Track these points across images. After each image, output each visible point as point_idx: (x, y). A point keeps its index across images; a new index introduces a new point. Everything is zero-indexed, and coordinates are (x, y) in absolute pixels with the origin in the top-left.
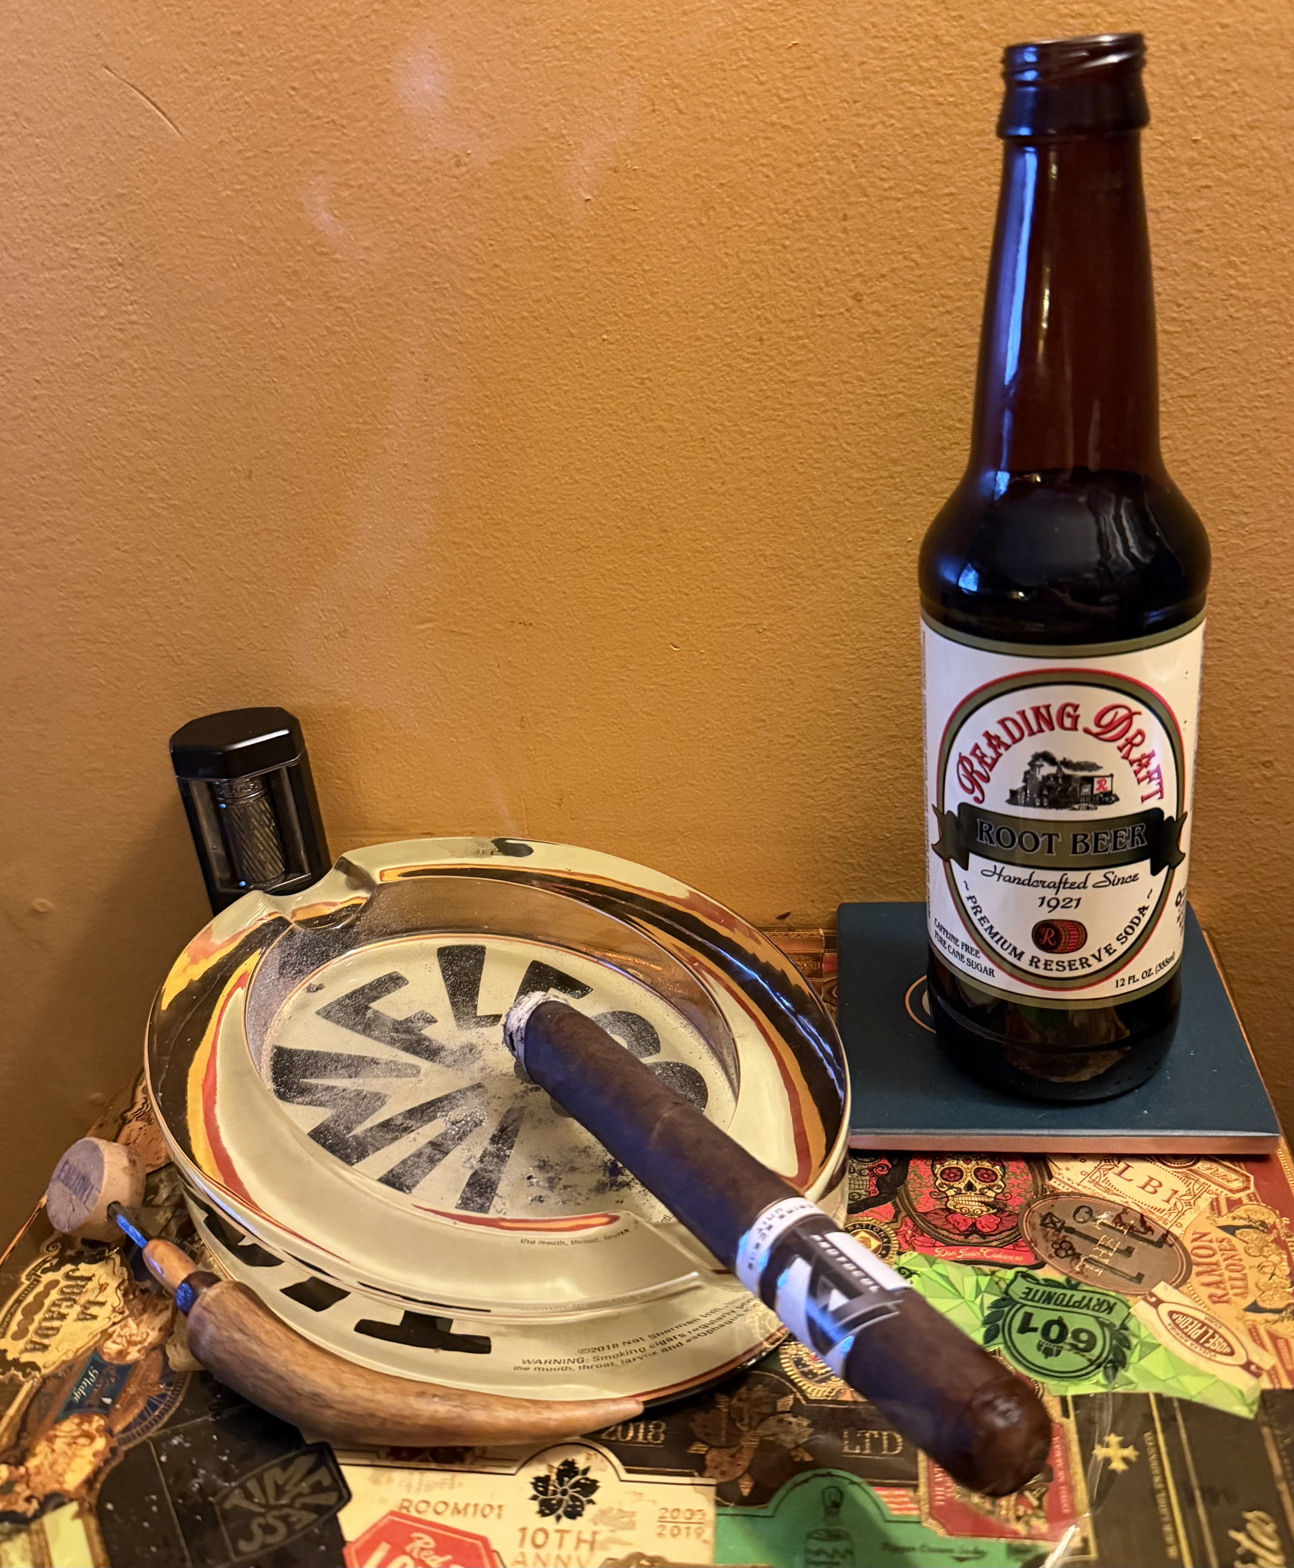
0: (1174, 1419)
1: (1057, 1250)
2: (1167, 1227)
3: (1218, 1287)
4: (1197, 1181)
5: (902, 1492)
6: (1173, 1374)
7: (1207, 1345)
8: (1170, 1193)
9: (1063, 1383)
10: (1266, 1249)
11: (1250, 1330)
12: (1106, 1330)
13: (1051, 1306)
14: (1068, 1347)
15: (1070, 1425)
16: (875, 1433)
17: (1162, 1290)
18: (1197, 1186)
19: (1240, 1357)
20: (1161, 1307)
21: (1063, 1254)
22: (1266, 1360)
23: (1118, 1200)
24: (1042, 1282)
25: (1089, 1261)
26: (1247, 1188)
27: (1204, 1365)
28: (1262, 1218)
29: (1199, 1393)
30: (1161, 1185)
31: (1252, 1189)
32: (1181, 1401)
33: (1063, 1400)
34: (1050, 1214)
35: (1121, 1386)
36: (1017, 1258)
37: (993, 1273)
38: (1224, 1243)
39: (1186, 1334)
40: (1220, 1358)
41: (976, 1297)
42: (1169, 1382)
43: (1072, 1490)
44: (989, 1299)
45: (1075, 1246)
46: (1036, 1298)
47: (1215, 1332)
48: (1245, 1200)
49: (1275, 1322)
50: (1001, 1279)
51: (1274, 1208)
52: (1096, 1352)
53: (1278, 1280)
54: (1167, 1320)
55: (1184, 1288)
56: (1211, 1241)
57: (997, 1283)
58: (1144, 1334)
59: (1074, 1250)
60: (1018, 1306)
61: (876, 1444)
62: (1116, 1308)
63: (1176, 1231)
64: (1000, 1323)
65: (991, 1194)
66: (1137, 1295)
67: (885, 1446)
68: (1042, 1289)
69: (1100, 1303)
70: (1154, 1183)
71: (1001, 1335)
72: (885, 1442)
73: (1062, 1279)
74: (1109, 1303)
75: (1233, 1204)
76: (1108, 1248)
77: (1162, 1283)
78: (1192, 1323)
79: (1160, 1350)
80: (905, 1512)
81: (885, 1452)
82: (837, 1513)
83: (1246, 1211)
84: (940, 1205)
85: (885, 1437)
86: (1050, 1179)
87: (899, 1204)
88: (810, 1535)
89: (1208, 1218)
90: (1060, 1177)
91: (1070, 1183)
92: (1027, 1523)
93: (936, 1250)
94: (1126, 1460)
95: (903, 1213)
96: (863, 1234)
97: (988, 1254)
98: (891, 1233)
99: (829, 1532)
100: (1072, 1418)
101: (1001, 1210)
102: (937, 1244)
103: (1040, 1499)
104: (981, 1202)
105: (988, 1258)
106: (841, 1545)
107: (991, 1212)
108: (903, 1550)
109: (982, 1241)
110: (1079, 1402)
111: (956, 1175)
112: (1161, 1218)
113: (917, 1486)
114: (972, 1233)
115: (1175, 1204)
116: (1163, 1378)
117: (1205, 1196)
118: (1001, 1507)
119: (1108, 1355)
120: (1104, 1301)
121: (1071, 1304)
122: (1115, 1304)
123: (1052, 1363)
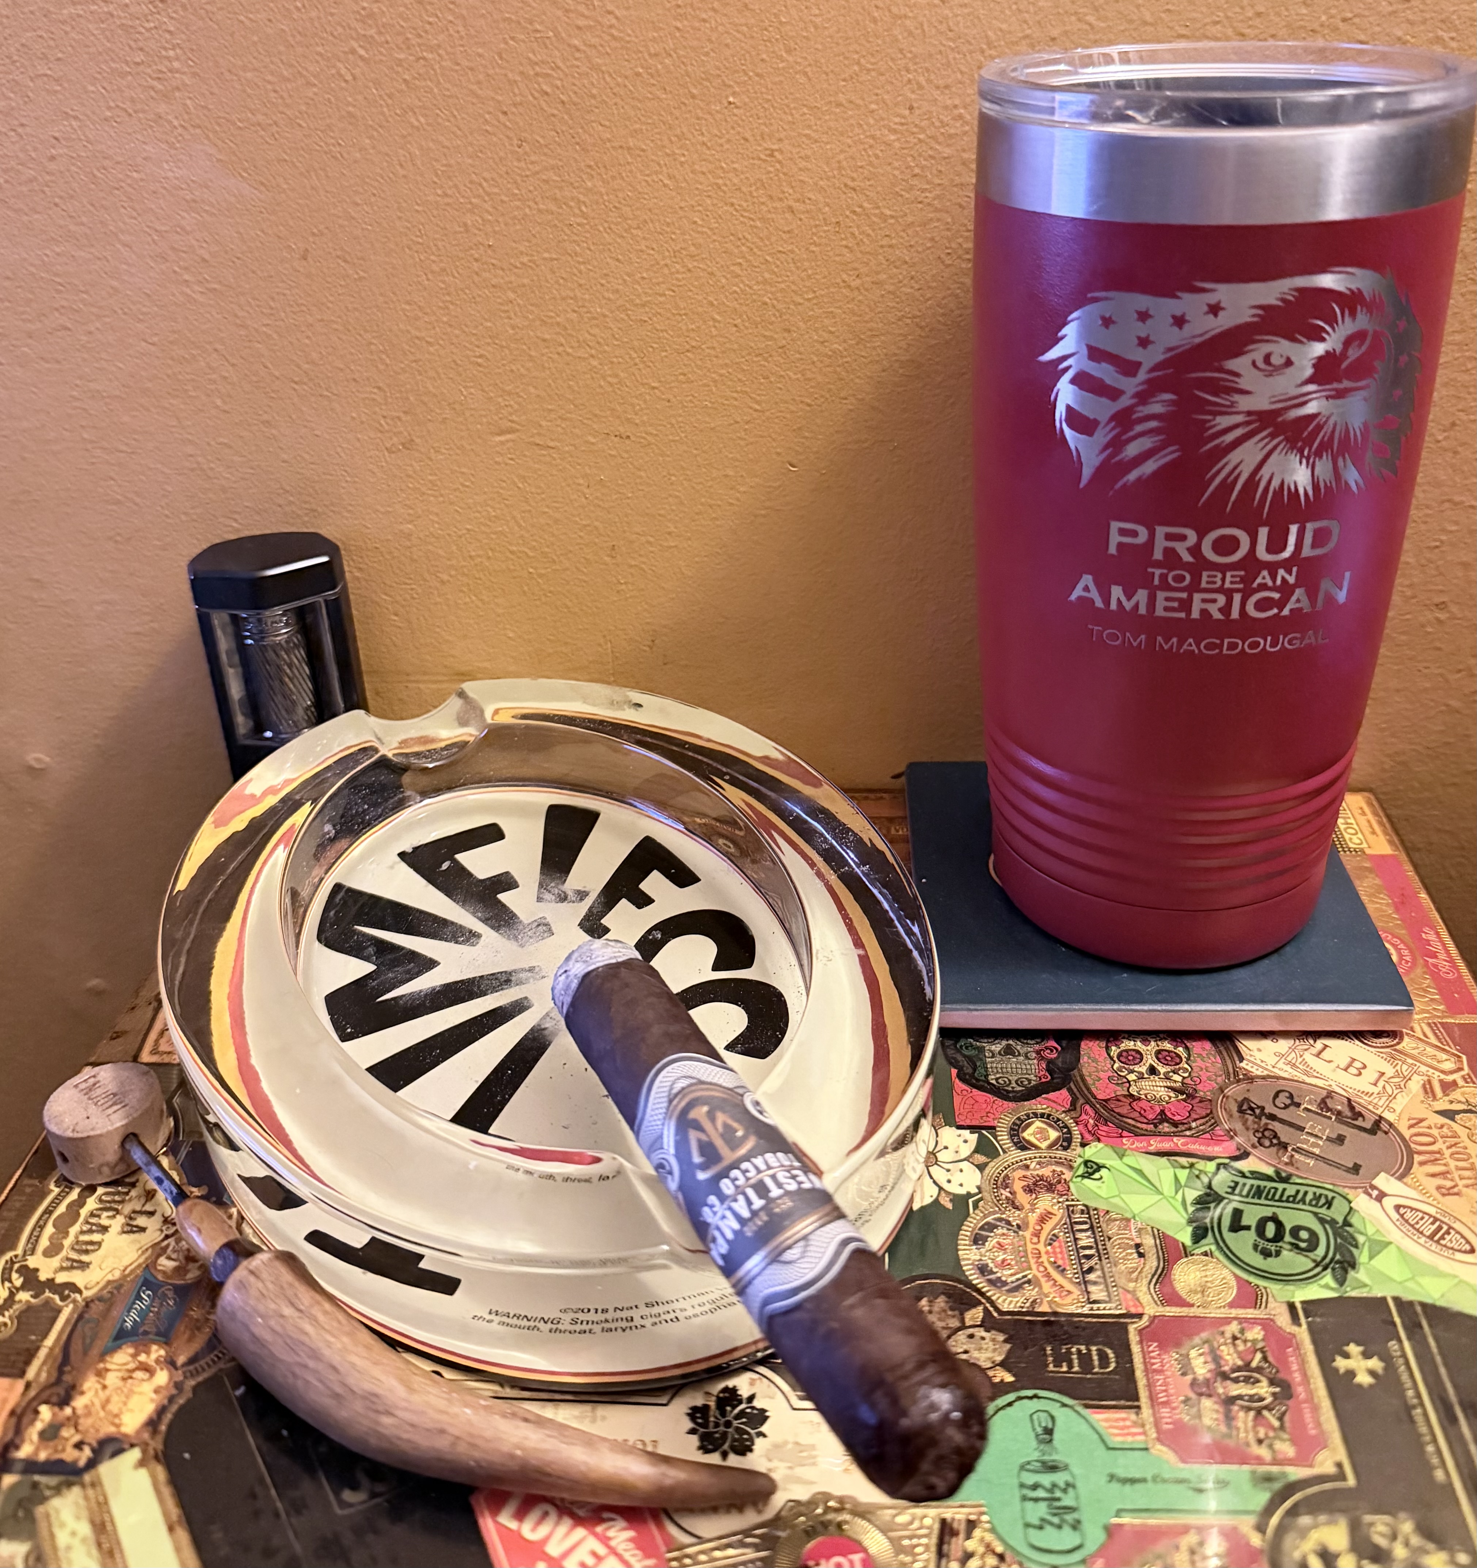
0: (1419, 1326)
1: (1259, 1138)
2: (1378, 1112)
3: (1445, 1178)
4: (1404, 1062)
5: (1122, 1414)
6: (1410, 1276)
7: (1442, 1242)
8: (1376, 1075)
9: (1287, 1287)
12: (1327, 1226)
13: (1263, 1201)
14: (1288, 1247)
15: (1303, 1333)
16: (1083, 1348)
17: (1383, 1182)
18: (1405, 1067)
20: (1385, 1200)
21: (1267, 1143)
23: (1320, 1083)
24: (1248, 1174)
25: (1297, 1150)
26: (1461, 1069)
27: (1444, 1265)
29: (1442, 1296)
30: (1365, 1067)
31: (1466, 1070)
32: (1423, 1305)
33: (1292, 1307)
34: (1246, 1100)
35: (1353, 1289)
36: (1217, 1149)
37: (1192, 1166)
38: (1445, 1130)
39: (1418, 1230)
40: (1459, 1256)
41: (1176, 1192)
42: (1407, 1284)
43: (1315, 1409)
44: (1192, 1194)
45: (1279, 1134)
46: (1245, 1193)
47: (1450, 1227)
48: (1461, 1082)
50: (1200, 1171)
52: (1320, 1251)
54: (1395, 1216)
55: (1408, 1180)
56: (1430, 1127)
57: (1198, 1177)
58: (1370, 1231)
59: (1279, 1138)
60: (1226, 1201)
61: (1086, 1360)
62: (1335, 1203)
63: (1389, 1116)
64: (1208, 1221)
65: (1179, 1079)
66: (1356, 1188)
67: (1096, 1363)
68: (1250, 1182)
69: (1317, 1198)
70: (1357, 1065)
71: (1210, 1234)
72: (1095, 1358)
73: (1270, 1171)
74: (1326, 1197)
75: (1448, 1087)
76: (1316, 1136)
77: (1383, 1174)
78: (1422, 1218)
79: (1392, 1248)
80: (1130, 1439)
81: (1096, 1370)
82: (1051, 1441)
83: (1463, 1094)
84: (1121, 1091)
85: (1094, 1353)
86: (1241, 1061)
87: (1075, 1090)
88: (1022, 1468)
89: (1422, 1102)
90: (1252, 1059)
91: (1263, 1065)
92: (1270, 1446)
93: (1124, 1140)
94: (1372, 1373)
95: (1081, 1101)
96: (1038, 1124)
97: (1183, 1144)
98: (1070, 1122)
99: (1044, 1463)
100: (1304, 1326)
101: (1191, 1096)
102: (1125, 1133)
103: (1281, 1419)
104: (1168, 1087)
105: (1184, 1149)
106: (1060, 1478)
107: (1180, 1097)
108: (1133, 1481)
109: (1174, 1129)
110: (1310, 1306)
111: (1134, 1058)
112: (1370, 1103)
113: (1138, 1407)
114: (1162, 1121)
115: (1384, 1087)
116: (1398, 1279)
117: (1415, 1077)
118: (1238, 1429)
119: (1334, 1254)
120: (1321, 1195)
121: (1284, 1198)
122: (1333, 1198)
123: (1271, 1264)
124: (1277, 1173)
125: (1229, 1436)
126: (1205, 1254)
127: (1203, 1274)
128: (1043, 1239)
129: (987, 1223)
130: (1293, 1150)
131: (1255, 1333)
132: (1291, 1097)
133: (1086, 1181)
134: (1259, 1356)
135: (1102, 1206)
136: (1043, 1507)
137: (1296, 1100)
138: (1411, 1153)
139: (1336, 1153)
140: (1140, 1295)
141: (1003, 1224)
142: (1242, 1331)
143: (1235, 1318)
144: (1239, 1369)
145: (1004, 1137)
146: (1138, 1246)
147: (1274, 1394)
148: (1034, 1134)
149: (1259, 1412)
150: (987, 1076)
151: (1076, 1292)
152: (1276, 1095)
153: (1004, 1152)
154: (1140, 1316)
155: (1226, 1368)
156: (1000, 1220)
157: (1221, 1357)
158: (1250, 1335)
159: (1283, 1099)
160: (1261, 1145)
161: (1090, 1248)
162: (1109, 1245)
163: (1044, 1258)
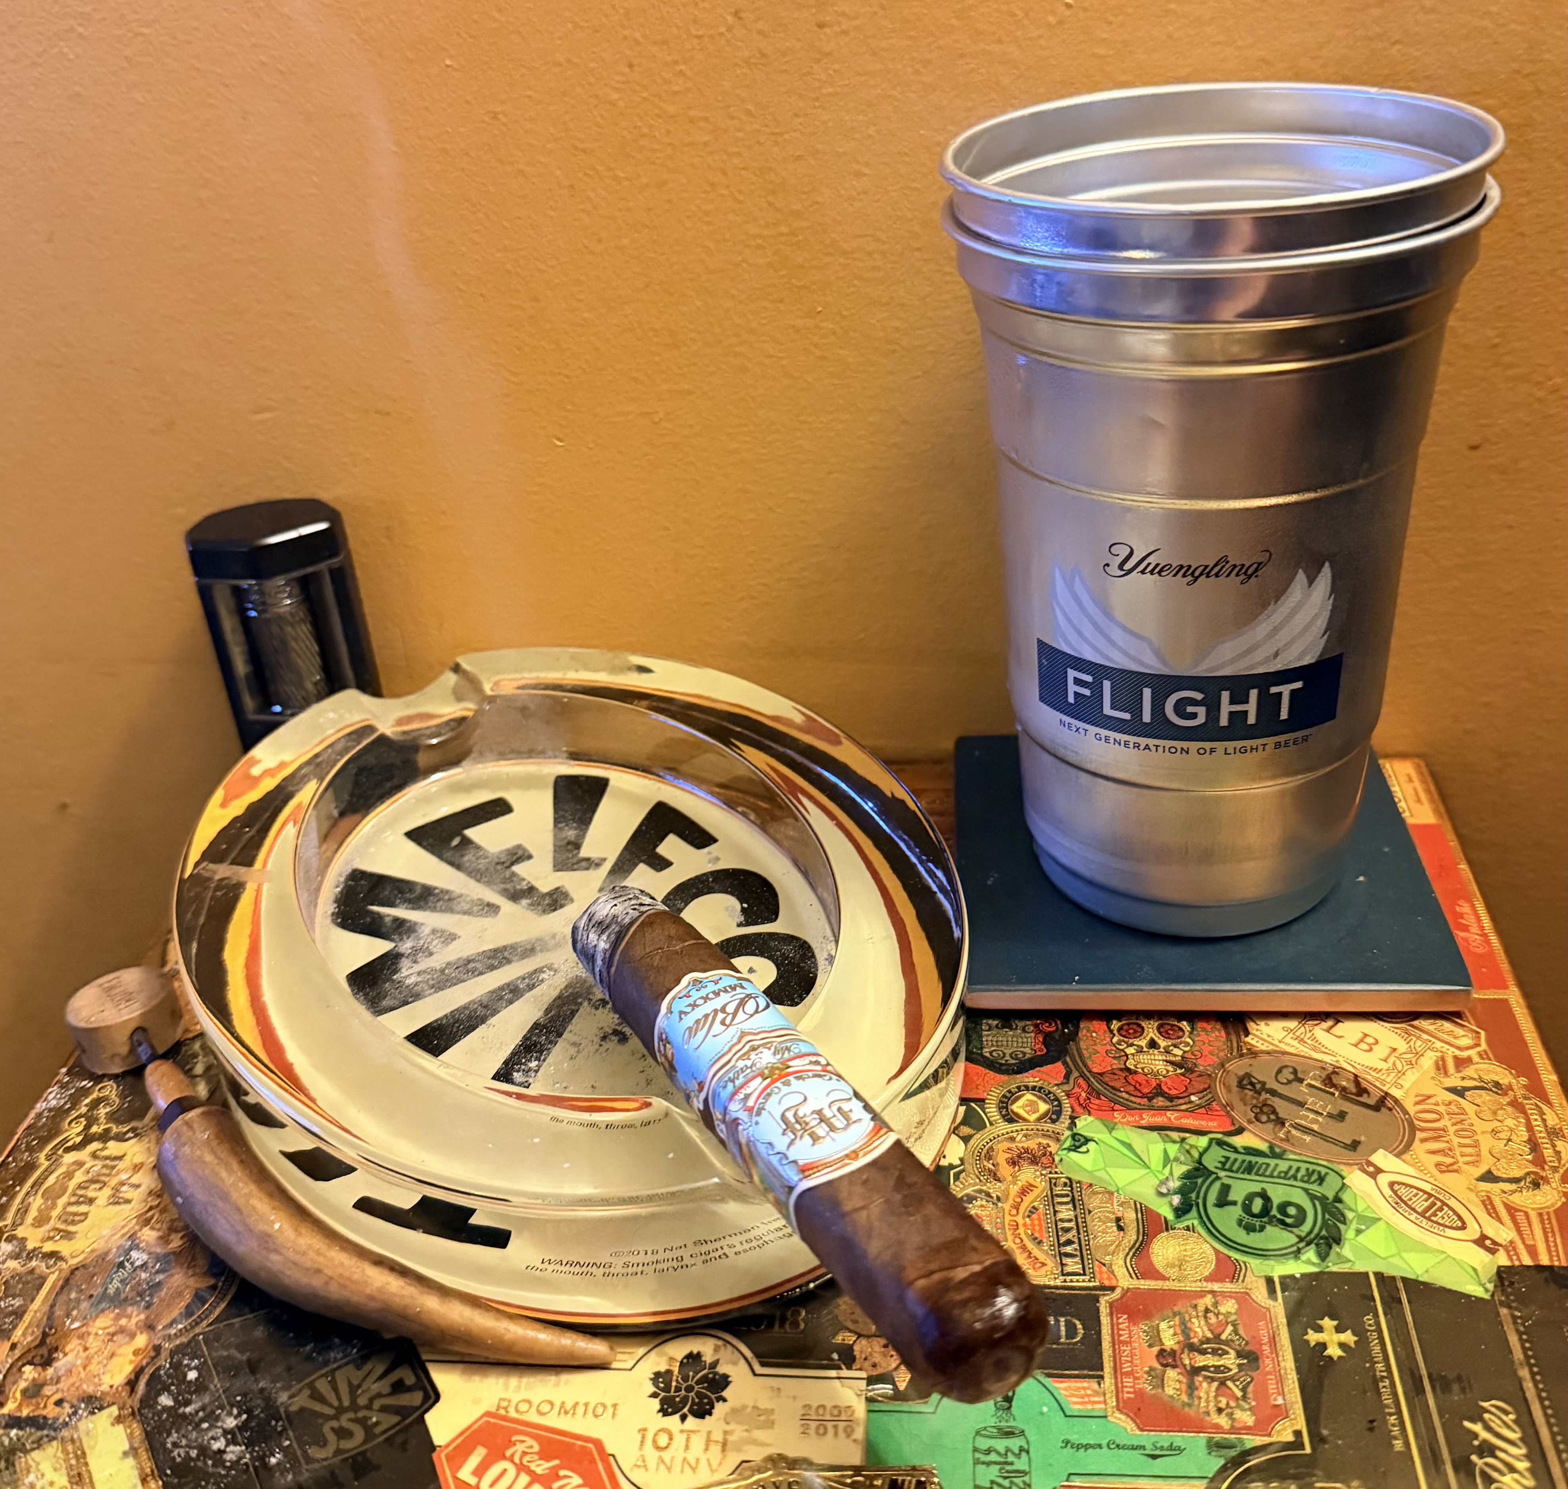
0: (1400, 1301)
1: (1257, 1114)
2: (1385, 1089)
3: (1447, 1155)
4: (1418, 1038)
5: (1085, 1384)
6: (1394, 1250)
7: (1435, 1218)
8: (1388, 1051)
9: (1267, 1262)
10: (1500, 1112)
11: (1483, 1202)
12: (1317, 1203)
13: (1252, 1176)
14: (1274, 1222)
15: (1278, 1306)
17: (1381, 1158)
18: (1419, 1043)
19: (1473, 1231)
20: (1381, 1177)
21: (1264, 1118)
22: (1503, 1233)
23: (1327, 1059)
24: (1241, 1149)
25: (1296, 1126)
26: (1479, 1045)
27: (1432, 1241)
28: (1496, 1078)
29: (1427, 1270)
30: (1377, 1042)
31: (1484, 1046)
32: (1406, 1280)
33: (1270, 1281)
34: (1248, 1075)
35: (1334, 1264)
36: (1210, 1124)
37: (1183, 1140)
38: (1452, 1107)
39: (1411, 1206)
40: (1450, 1232)
41: (1164, 1167)
42: (1390, 1260)
43: (1281, 1380)
44: (1180, 1170)
45: (1278, 1110)
46: (1235, 1168)
47: (1444, 1203)
48: (1476, 1059)
49: (1514, 1192)
50: (1192, 1146)
51: (1510, 1066)
52: (1307, 1226)
53: (1515, 1146)
54: (1388, 1192)
55: (1406, 1157)
56: (1437, 1104)
57: (1188, 1151)
58: (1362, 1207)
59: (1277, 1114)
60: (1214, 1176)
62: (1328, 1179)
63: (1396, 1093)
64: (1193, 1195)
65: (1178, 1051)
66: (1353, 1164)
67: (1064, 1333)
68: (1240, 1158)
69: (1310, 1174)
70: (1369, 1040)
71: (1194, 1208)
72: (1063, 1328)
73: (1263, 1147)
74: (1319, 1173)
75: (1461, 1063)
76: (1317, 1113)
77: (1381, 1151)
78: (1415, 1196)
79: (1381, 1224)
80: (1090, 1407)
81: (1062, 1340)
82: (1009, 1408)
83: (1476, 1070)
84: (1117, 1064)
85: (1062, 1324)
86: (1247, 1036)
87: (1070, 1063)
88: (978, 1433)
89: (1433, 1078)
90: (1258, 1033)
91: (1269, 1039)
92: (1230, 1415)
93: (1115, 1114)
94: (1342, 1345)
95: (1076, 1074)
96: (1029, 1096)
97: (1177, 1119)
98: (1062, 1095)
99: (999, 1429)
100: (1280, 1300)
101: (1191, 1071)
102: (1117, 1107)
103: (1244, 1390)
104: (1166, 1061)
105: (1176, 1123)
106: (1014, 1443)
107: (1179, 1071)
108: (1087, 1447)
109: (1168, 1104)
110: (1287, 1282)
111: (1135, 1032)
112: (1377, 1079)
113: (1102, 1377)
114: (1157, 1095)
115: (1394, 1064)
116: (1383, 1255)
117: (1429, 1054)
118: (1200, 1398)
119: (1321, 1230)
120: (1314, 1171)
121: (1276, 1174)
122: (1327, 1174)
123: (1253, 1240)
124: (1271, 1148)
125: (1189, 1405)
126: (1188, 1229)
127: (1183, 1248)
128: (1022, 1210)
129: (967, 1195)
130: (1292, 1126)
131: (1229, 1306)
132: (1295, 1072)
133: (1073, 1155)
134: (1230, 1328)
135: (1086, 1179)
136: (994, 1470)
137: (1300, 1075)
138: (1413, 1129)
139: (1336, 1130)
140: (1115, 1268)
141: (983, 1195)
142: (1216, 1304)
143: (1212, 1292)
144: (1208, 1341)
145: (992, 1110)
146: (1118, 1220)
147: (1239, 1365)
148: (1023, 1107)
149: (1223, 1383)
150: (982, 1048)
151: (1050, 1263)
152: (1279, 1071)
153: (991, 1124)
154: (1112, 1289)
155: (1195, 1340)
156: (980, 1191)
157: (1190, 1329)
158: (1222, 1309)
159: (1287, 1074)
160: (1258, 1120)
161: (1070, 1221)
162: (1088, 1218)
163: (1021, 1230)
